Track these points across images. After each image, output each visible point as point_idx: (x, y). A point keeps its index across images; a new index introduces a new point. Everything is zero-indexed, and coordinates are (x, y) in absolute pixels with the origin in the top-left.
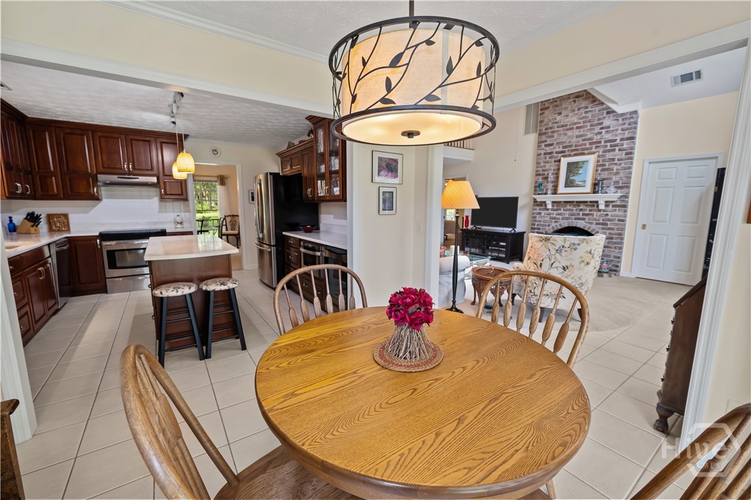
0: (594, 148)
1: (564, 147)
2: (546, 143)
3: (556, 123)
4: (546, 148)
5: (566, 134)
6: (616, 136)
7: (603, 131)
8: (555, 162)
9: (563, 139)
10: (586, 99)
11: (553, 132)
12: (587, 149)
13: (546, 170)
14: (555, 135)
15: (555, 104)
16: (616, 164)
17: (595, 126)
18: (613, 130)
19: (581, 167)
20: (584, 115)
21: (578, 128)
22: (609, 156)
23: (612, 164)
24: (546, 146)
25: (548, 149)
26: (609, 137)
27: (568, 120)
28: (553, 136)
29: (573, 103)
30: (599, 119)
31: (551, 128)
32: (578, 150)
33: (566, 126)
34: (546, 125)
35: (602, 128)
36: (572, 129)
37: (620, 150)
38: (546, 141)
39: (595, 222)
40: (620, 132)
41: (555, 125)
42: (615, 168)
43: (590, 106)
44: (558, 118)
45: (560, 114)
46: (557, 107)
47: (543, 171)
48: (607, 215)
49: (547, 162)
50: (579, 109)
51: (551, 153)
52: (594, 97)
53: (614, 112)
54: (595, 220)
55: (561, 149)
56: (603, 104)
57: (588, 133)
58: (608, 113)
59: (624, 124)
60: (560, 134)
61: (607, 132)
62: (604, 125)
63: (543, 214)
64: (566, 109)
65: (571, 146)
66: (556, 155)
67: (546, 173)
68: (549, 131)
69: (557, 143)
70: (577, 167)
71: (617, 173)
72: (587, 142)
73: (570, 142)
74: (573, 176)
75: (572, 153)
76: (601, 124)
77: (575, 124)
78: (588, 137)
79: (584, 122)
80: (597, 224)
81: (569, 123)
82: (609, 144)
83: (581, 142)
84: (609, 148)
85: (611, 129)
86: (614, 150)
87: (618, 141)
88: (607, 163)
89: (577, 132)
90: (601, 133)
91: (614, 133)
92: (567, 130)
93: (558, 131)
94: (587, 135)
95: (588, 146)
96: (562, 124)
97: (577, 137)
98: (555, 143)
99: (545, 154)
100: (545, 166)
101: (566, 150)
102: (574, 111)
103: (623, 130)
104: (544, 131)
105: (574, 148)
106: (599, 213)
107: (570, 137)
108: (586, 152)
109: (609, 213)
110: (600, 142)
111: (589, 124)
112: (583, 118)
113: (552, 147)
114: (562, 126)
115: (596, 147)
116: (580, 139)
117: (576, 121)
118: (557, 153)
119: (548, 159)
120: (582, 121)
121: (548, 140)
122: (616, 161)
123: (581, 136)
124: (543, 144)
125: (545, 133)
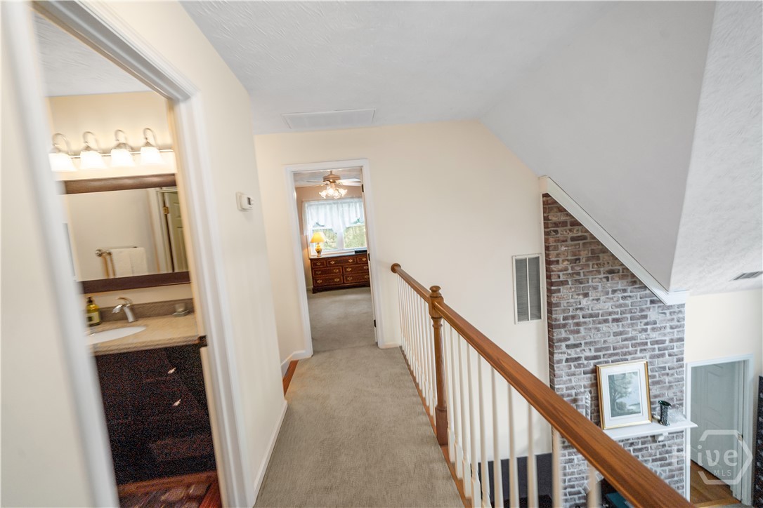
0: (638, 352)
1: (597, 350)
2: (568, 343)
3: (581, 309)
4: (569, 351)
5: (598, 330)
6: (665, 335)
7: (649, 327)
8: (585, 373)
9: (598, 337)
10: (623, 277)
11: (578, 324)
12: (630, 353)
13: (573, 388)
14: (582, 329)
15: (577, 277)
16: (668, 374)
17: (639, 319)
18: (660, 328)
19: (630, 383)
20: (621, 301)
21: (615, 320)
22: (659, 363)
23: (663, 375)
24: (568, 347)
25: (573, 353)
26: (655, 336)
27: (598, 306)
28: (578, 332)
29: (605, 280)
30: (642, 310)
31: (573, 317)
32: (617, 354)
33: (597, 315)
34: (564, 311)
35: (647, 324)
36: (606, 321)
37: (670, 355)
38: (569, 339)
39: (650, 459)
40: (668, 330)
41: (580, 313)
42: (667, 379)
43: (629, 289)
44: (584, 302)
45: (586, 295)
46: (581, 283)
47: (567, 388)
48: (664, 446)
49: (574, 374)
50: (614, 291)
51: (578, 359)
52: (633, 276)
53: (660, 301)
54: (651, 455)
55: (593, 354)
56: (645, 287)
57: (630, 329)
58: (652, 302)
59: (673, 319)
60: (590, 329)
61: (653, 329)
62: (648, 320)
63: (576, 461)
64: (595, 288)
65: (607, 349)
66: (585, 362)
67: (573, 392)
68: (570, 321)
69: (586, 343)
70: (624, 383)
71: (670, 387)
72: (629, 343)
73: (605, 342)
74: (621, 397)
75: (610, 360)
76: (645, 317)
77: (610, 314)
78: (630, 335)
79: (622, 313)
80: (654, 461)
81: (600, 312)
82: (656, 346)
83: (621, 343)
84: (657, 352)
85: (658, 325)
86: (663, 355)
87: (667, 343)
88: (657, 374)
89: (615, 328)
90: (645, 330)
91: (662, 331)
92: (600, 323)
93: (585, 323)
94: (627, 333)
95: (631, 349)
96: (590, 312)
97: (616, 334)
98: (583, 342)
99: (567, 360)
100: (570, 380)
101: (601, 354)
102: (607, 293)
103: (672, 328)
104: (562, 322)
105: (612, 351)
106: (654, 445)
107: (604, 334)
108: (629, 357)
109: (666, 443)
110: (646, 344)
111: (629, 316)
112: (621, 306)
113: (578, 350)
114: (591, 316)
115: (641, 350)
116: (619, 338)
117: (610, 310)
118: (587, 358)
119: (573, 369)
120: (619, 310)
121: (571, 337)
122: (667, 371)
123: (621, 333)
124: (563, 345)
125: (564, 326)
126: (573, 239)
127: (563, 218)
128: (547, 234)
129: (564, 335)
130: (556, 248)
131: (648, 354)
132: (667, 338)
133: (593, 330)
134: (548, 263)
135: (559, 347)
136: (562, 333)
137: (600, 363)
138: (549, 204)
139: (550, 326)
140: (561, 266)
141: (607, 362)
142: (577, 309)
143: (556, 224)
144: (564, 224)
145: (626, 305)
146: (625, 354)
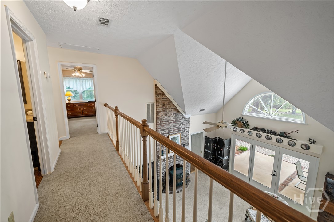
0: (179, 131)
1: (169, 131)
2: (161, 129)
3: (165, 119)
4: (161, 132)
5: (169, 125)
7: (182, 124)
9: (169, 127)
10: (176, 110)
11: (164, 124)
12: (177, 131)
15: (164, 110)
17: (179, 122)
19: (176, 140)
20: (175, 117)
21: (174, 122)
22: (184, 134)
26: (183, 126)
27: (169, 118)
28: (164, 126)
29: (171, 111)
30: (180, 119)
31: (163, 122)
32: (174, 132)
33: (169, 121)
34: (160, 120)
35: (181, 123)
36: (171, 123)
40: (186, 125)
41: (165, 120)
42: (186, 138)
43: (177, 113)
44: (166, 117)
45: (166, 115)
46: (165, 112)
50: (173, 114)
52: (178, 110)
53: (184, 117)
55: (168, 132)
56: (181, 113)
57: (177, 125)
58: (182, 117)
59: (187, 122)
64: (169, 113)
65: (171, 130)
71: (186, 140)
73: (171, 128)
75: (172, 134)
76: (181, 121)
77: (172, 120)
79: (175, 120)
82: (183, 129)
83: (175, 129)
84: (183, 131)
85: (184, 124)
86: (185, 132)
88: (183, 137)
89: (173, 124)
90: (181, 125)
93: (166, 123)
95: (177, 130)
97: (174, 126)
98: (165, 129)
101: (170, 132)
102: (172, 115)
103: (187, 124)
104: (160, 123)
105: (172, 131)
107: (171, 126)
108: (177, 133)
110: (181, 129)
111: (177, 121)
112: (175, 118)
113: (164, 131)
114: (167, 121)
118: (166, 133)
120: (174, 119)
121: (162, 127)
122: (186, 136)
123: (175, 126)
124: (160, 130)
125: (160, 124)
126: (163, 99)
127: (160, 92)
128: (156, 97)
129: (160, 127)
130: (158, 101)
131: (181, 132)
132: (186, 127)
133: (168, 126)
134: (156, 105)
135: (159, 131)
136: (160, 126)
137: (169, 135)
138: (157, 88)
139: (157, 124)
140: (160, 106)
141: (171, 134)
142: (164, 119)
143: (159, 94)
144: (161, 94)
145: (176, 118)
146: (176, 132)
